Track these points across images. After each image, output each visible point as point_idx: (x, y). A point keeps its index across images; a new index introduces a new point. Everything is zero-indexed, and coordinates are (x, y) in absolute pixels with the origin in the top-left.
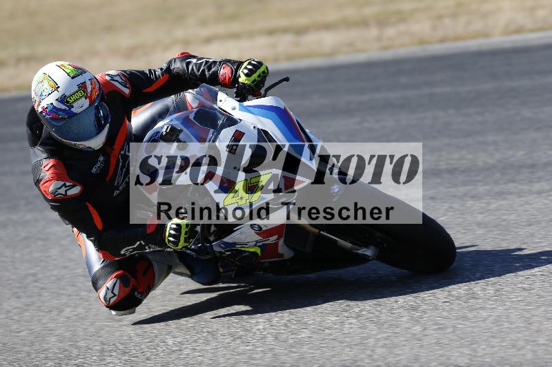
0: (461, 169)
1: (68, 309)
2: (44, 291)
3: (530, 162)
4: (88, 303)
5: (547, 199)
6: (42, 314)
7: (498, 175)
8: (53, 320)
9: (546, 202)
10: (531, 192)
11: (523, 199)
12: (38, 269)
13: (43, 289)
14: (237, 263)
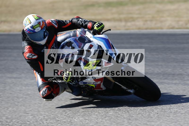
0: (149, 73)
1: (11, 108)
2: (3, 101)
3: (173, 73)
4: (17, 107)
5: (177, 86)
6: (1, 109)
7: (161, 76)
8: (5, 111)
9: (177, 87)
10: (172, 84)
11: (169, 85)
12: (2, 93)
13: (3, 100)
14: (88, 90)
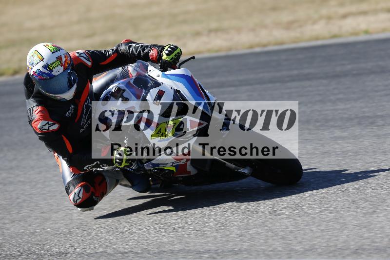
14: (162, 178)
